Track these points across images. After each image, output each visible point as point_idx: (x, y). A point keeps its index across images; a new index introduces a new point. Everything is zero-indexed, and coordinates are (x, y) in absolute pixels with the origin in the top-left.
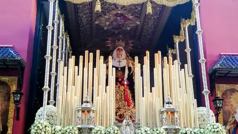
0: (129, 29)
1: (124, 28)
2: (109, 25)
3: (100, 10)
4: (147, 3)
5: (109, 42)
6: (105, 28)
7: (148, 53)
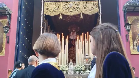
0: (79, 21)
1: (77, 21)
2: (70, 20)
3: (61, 18)
4: (80, 14)
5: (69, 28)
6: (68, 22)
7: (83, 33)
